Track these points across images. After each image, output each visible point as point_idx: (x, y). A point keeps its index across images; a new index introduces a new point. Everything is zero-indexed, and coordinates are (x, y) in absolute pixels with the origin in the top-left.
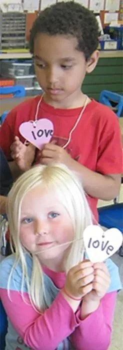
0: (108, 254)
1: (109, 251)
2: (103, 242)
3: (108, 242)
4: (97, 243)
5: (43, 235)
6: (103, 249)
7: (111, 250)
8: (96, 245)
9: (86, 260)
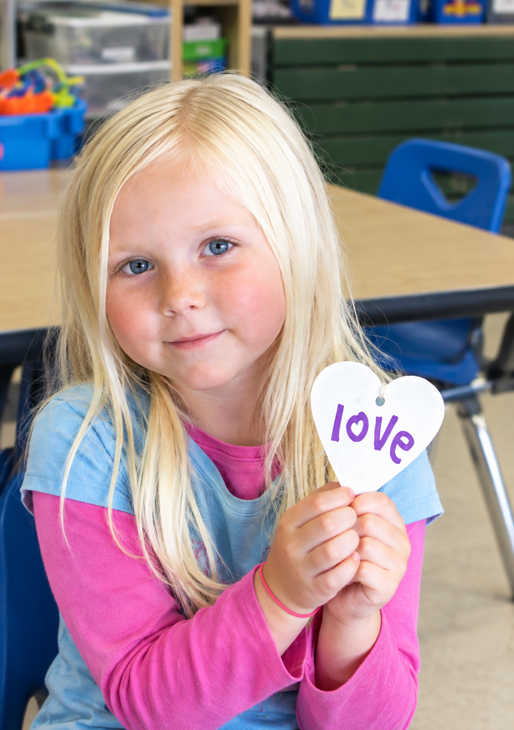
0: (397, 461)
1: (399, 451)
2: (379, 420)
3: (394, 419)
4: (361, 423)
5: (187, 312)
6: (379, 445)
7: (407, 447)
8: (357, 429)
9: (332, 485)
